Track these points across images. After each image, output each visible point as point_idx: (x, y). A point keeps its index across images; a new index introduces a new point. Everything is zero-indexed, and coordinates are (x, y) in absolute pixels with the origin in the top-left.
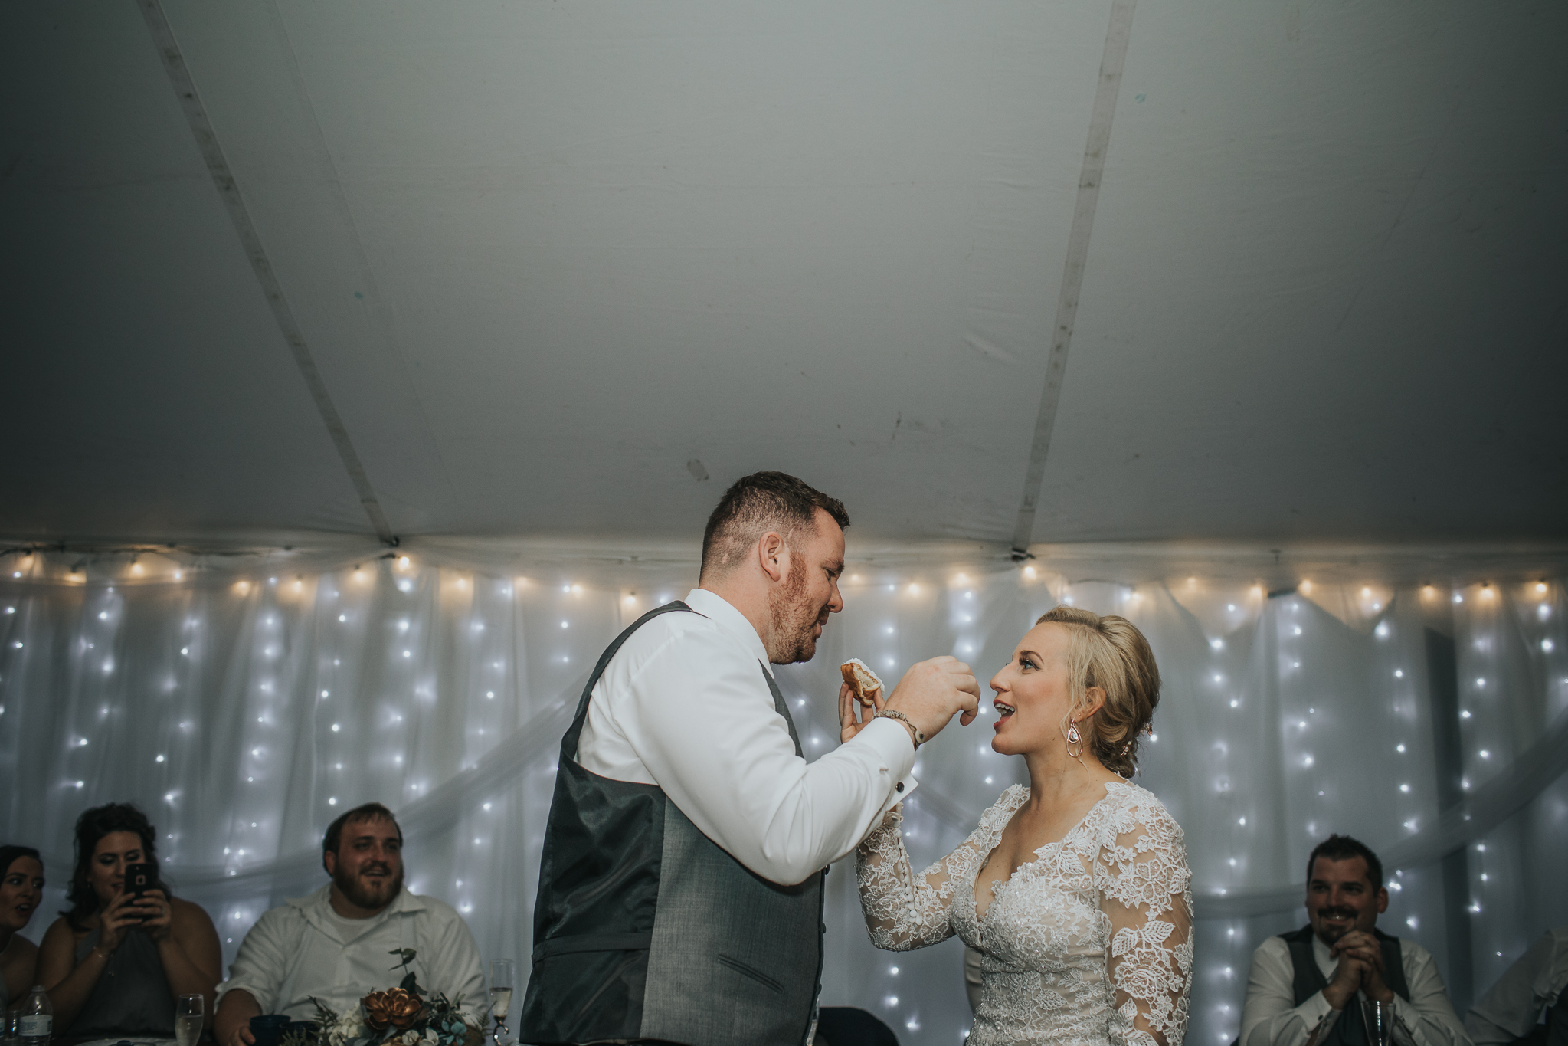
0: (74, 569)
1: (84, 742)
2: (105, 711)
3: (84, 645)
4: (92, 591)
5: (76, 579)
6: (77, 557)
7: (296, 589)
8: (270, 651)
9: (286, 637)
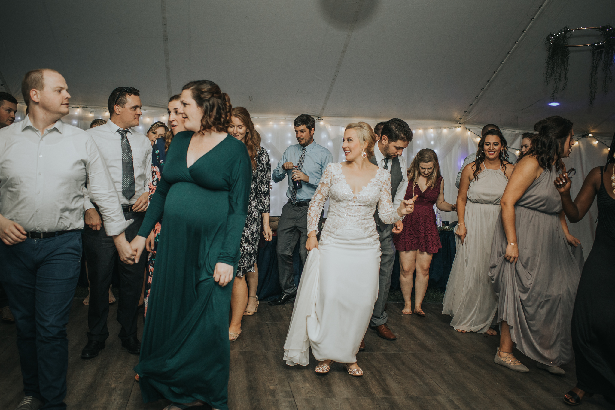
6: (92, 110)
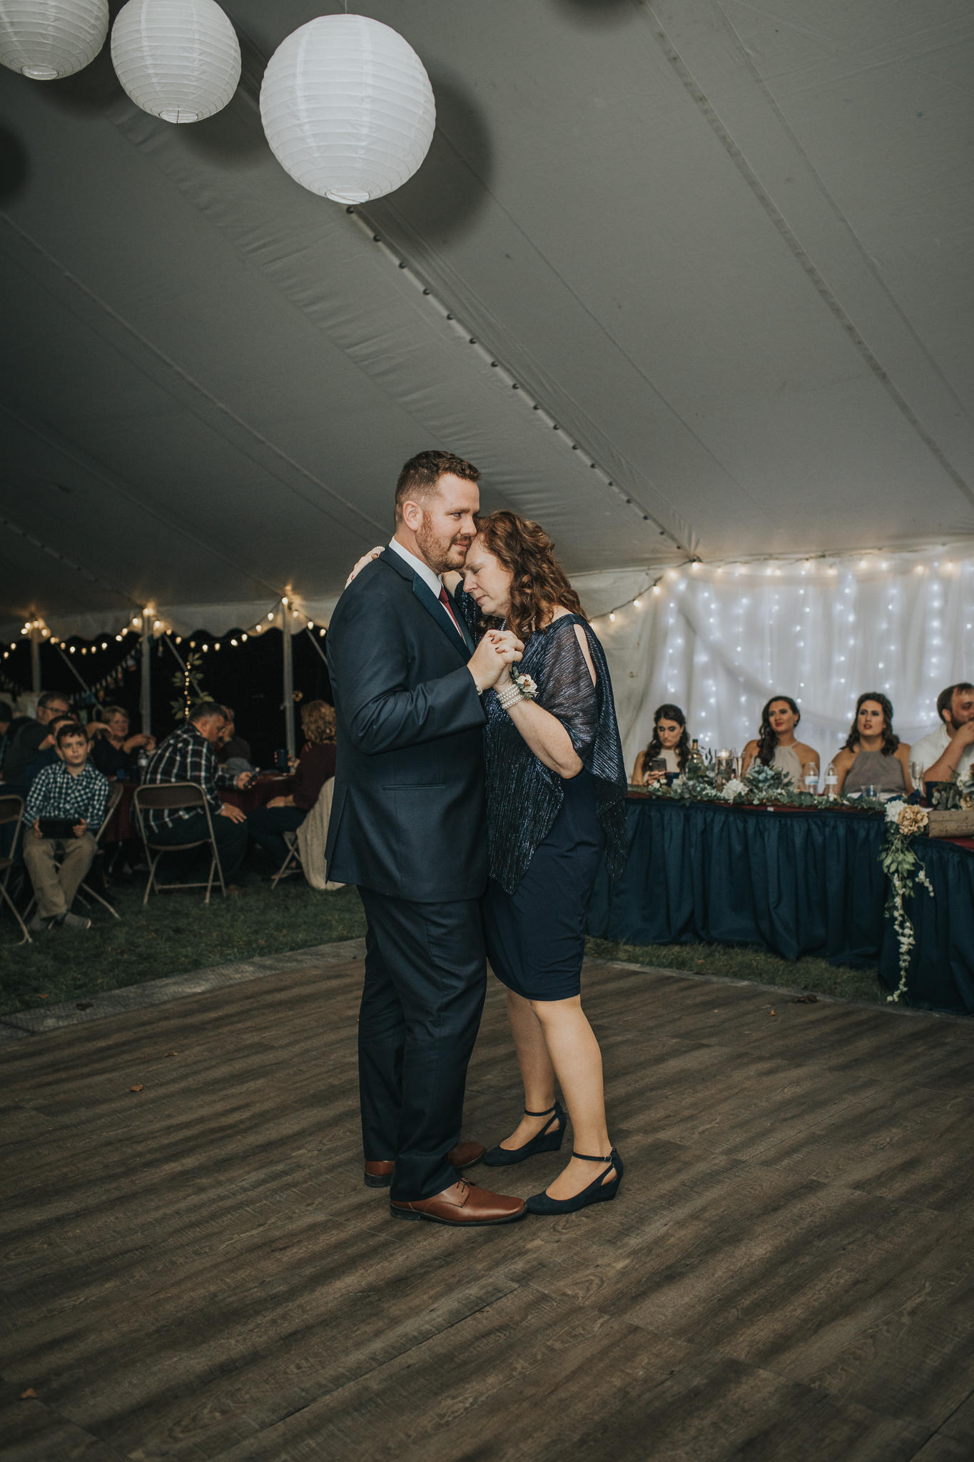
0: (831, 566)
1: (843, 659)
2: (852, 642)
3: (839, 607)
4: (840, 580)
5: (832, 572)
7: (950, 568)
8: (936, 604)
9: (945, 596)
